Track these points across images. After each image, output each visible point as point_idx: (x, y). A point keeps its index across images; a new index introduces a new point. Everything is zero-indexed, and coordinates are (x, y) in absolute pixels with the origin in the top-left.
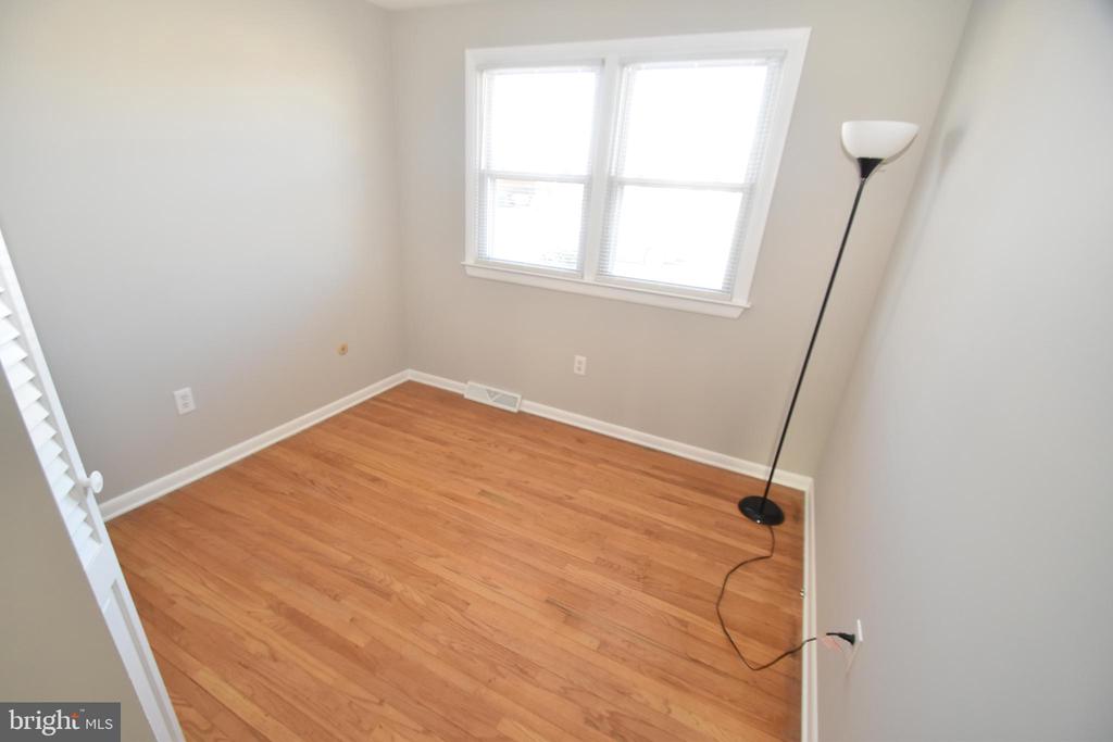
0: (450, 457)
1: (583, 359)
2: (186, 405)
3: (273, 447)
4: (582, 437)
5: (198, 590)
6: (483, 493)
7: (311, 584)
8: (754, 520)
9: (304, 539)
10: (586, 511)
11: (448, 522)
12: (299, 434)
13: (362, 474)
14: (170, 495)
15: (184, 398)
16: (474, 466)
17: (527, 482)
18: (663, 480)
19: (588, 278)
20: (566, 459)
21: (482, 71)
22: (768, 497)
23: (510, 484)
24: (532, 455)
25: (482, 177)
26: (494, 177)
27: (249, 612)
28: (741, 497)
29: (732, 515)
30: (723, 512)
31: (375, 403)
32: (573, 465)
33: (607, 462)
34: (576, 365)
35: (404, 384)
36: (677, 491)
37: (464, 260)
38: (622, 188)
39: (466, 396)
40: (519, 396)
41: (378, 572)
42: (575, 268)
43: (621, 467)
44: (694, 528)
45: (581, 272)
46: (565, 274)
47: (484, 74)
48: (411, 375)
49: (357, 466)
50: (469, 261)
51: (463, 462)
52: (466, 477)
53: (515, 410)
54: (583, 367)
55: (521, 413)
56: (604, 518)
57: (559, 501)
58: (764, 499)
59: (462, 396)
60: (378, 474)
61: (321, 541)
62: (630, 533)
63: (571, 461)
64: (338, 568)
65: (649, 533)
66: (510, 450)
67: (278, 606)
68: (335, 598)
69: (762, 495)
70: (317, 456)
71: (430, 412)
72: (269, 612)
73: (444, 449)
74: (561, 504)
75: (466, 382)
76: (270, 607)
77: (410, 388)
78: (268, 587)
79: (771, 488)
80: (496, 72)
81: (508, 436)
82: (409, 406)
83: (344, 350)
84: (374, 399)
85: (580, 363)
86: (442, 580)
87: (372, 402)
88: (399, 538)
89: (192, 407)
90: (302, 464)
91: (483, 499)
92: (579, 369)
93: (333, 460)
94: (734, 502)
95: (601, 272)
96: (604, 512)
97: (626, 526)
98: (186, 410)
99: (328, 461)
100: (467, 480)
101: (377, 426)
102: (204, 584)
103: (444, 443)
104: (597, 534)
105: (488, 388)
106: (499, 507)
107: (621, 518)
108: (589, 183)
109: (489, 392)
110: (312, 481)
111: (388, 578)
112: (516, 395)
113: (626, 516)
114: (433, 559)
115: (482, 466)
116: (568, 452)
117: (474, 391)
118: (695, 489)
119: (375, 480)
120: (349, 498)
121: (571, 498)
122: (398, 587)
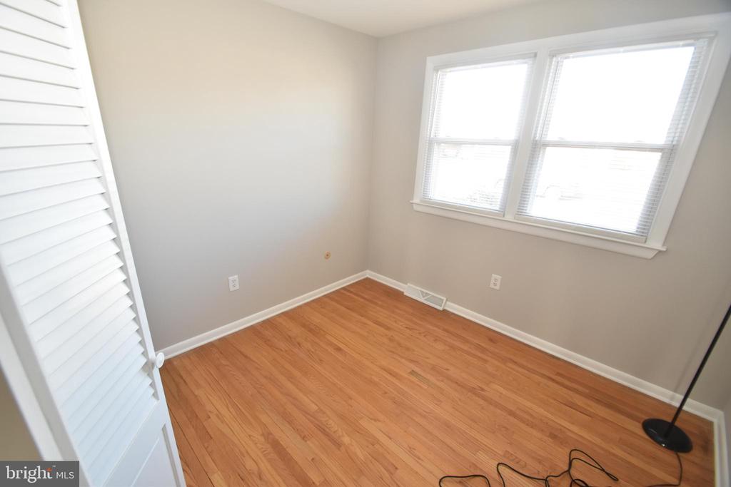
0: (391, 340)
1: (499, 277)
2: (234, 286)
3: (279, 316)
4: (495, 337)
5: (224, 411)
6: (413, 373)
7: (290, 423)
8: (660, 443)
9: (290, 386)
10: (497, 405)
11: (386, 393)
12: (295, 309)
13: (331, 344)
14: (220, 340)
15: (234, 281)
16: (408, 349)
17: (448, 370)
18: (567, 387)
19: (509, 217)
20: (480, 355)
21: (437, 71)
22: (677, 424)
23: (434, 368)
24: (452, 347)
25: (431, 143)
26: (439, 142)
27: (250, 436)
28: (646, 418)
29: (636, 434)
30: (626, 429)
31: (345, 292)
32: (486, 361)
33: (515, 363)
34: (493, 281)
35: (364, 279)
36: (580, 401)
37: (412, 199)
38: (545, 149)
39: (405, 294)
40: (445, 299)
41: (334, 425)
42: (497, 208)
43: (529, 370)
44: (598, 440)
45: (503, 212)
46: (489, 213)
47: (439, 73)
48: (369, 274)
49: (328, 337)
50: (416, 200)
51: (400, 345)
52: (402, 357)
53: (441, 309)
54: (498, 283)
55: (444, 311)
56: (512, 413)
57: (473, 391)
58: (671, 425)
59: (403, 293)
60: (341, 346)
61: (300, 390)
62: (534, 432)
63: (485, 357)
64: (308, 414)
65: (553, 436)
66: (436, 340)
67: (268, 436)
68: (303, 438)
69: (669, 420)
70: (304, 326)
71: (380, 303)
72: (262, 439)
73: (387, 332)
74: (475, 394)
75: (406, 284)
76: (263, 435)
77: (367, 284)
78: (264, 418)
79: (681, 415)
80: (448, 70)
81: (435, 328)
82: (366, 296)
83: (328, 255)
84: (344, 288)
85: (496, 280)
86: (378, 442)
87: (342, 291)
88: (351, 399)
89: (237, 287)
90: (295, 330)
91: (413, 378)
92: (495, 285)
93: (314, 331)
94: (639, 422)
95: (520, 212)
96: (513, 408)
97: (533, 426)
98: (235, 289)
99: (310, 330)
100: (403, 360)
101: (343, 309)
102: (228, 408)
103: (388, 328)
104: (507, 429)
105: (423, 290)
106: (425, 387)
107: (527, 417)
108: (516, 147)
109: (422, 292)
110: (299, 344)
111: (340, 430)
112: (442, 298)
113: (531, 416)
114: (373, 422)
115: (414, 350)
116: (483, 350)
117: (412, 291)
118: (598, 401)
119: (339, 349)
120: (321, 360)
121: (483, 390)
122: (346, 440)
